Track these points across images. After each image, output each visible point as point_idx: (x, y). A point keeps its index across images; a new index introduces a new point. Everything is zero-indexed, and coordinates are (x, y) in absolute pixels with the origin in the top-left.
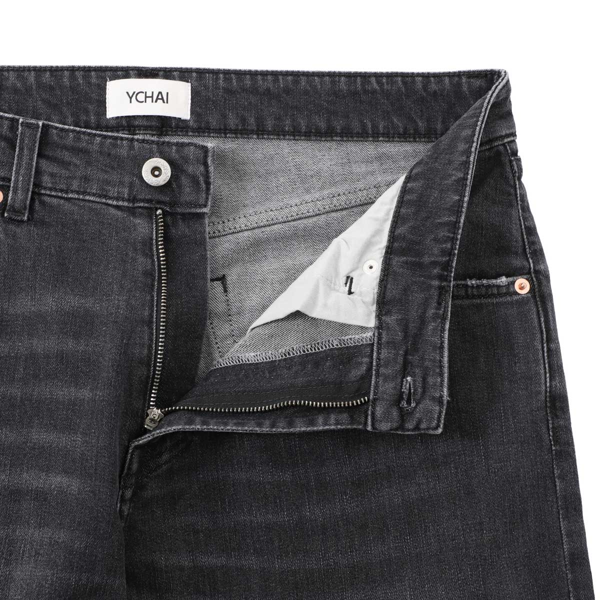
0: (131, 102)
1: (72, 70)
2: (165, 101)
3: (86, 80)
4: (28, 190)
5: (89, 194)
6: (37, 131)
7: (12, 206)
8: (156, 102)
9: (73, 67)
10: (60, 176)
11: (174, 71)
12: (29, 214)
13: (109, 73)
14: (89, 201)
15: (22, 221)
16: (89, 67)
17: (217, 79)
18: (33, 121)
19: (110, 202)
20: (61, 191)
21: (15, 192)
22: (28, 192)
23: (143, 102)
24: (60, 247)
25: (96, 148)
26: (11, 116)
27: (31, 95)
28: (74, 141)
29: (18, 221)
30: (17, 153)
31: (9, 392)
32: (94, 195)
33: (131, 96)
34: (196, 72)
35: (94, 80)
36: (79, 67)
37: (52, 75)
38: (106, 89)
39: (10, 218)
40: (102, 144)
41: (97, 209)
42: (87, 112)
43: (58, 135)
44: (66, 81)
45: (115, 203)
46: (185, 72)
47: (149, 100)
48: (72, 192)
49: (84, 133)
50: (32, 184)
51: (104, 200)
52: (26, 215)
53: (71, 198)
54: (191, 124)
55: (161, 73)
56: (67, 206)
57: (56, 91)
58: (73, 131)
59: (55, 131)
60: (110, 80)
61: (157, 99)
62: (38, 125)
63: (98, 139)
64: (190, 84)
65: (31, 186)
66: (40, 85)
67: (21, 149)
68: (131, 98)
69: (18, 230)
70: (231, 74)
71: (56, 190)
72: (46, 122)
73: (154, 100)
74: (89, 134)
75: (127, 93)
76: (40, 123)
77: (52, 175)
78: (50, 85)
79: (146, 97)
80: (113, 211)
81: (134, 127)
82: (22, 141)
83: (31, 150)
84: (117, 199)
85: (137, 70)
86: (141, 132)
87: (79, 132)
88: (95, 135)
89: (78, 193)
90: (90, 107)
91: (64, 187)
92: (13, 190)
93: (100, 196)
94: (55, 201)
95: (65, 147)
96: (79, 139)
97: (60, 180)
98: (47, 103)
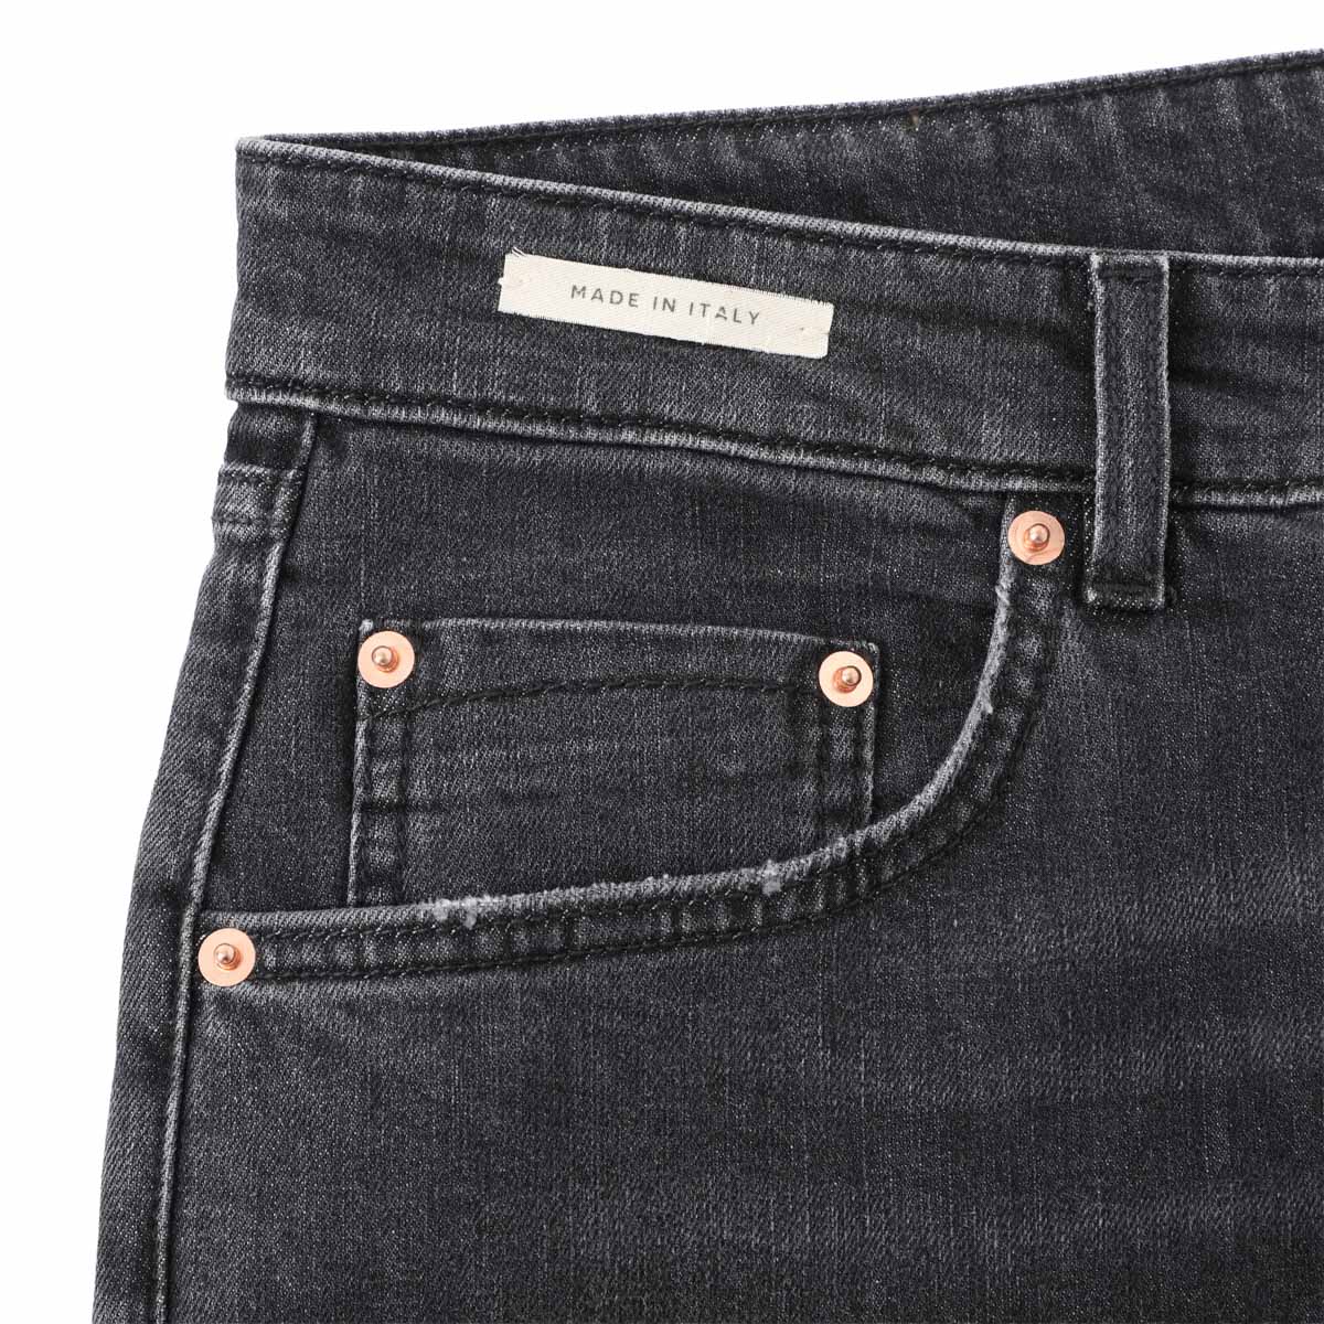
1: (1244, 72)
3: (1297, 101)
4: (1157, 499)
6: (1157, 290)
7: (1107, 565)
9: (1245, 63)
10: (1254, 437)
12: (1167, 584)
15: (1148, 612)
16: (1302, 56)
18: (1136, 257)
20: (1262, 486)
21: (1113, 514)
22: (1157, 507)
24: (1289, 685)
26: (1057, 250)
27: (1110, 179)
28: (1283, 305)
29: (1133, 612)
30: (1099, 376)
31: (1191, 1219)
37: (1175, 101)
39: (1106, 608)
43: (1226, 293)
44: (1229, 112)
48: (1301, 483)
50: (1167, 475)
52: (1161, 588)
53: (1299, 507)
56: (1289, 534)
57: (1195, 152)
58: (1278, 270)
59: (1212, 281)
62: (1157, 267)
65: (1167, 486)
66: (1140, 140)
67: (1113, 360)
69: (1142, 647)
71: (1240, 486)
76: (1163, 261)
77: (1226, 437)
78: (1175, 135)
82: (1112, 327)
83: (1148, 359)
87: (1296, 271)
91: (1267, 471)
92: (1107, 507)
94: (1243, 523)
95: (1254, 333)
96: (1300, 296)
97: (1254, 451)
98: (1173, 196)
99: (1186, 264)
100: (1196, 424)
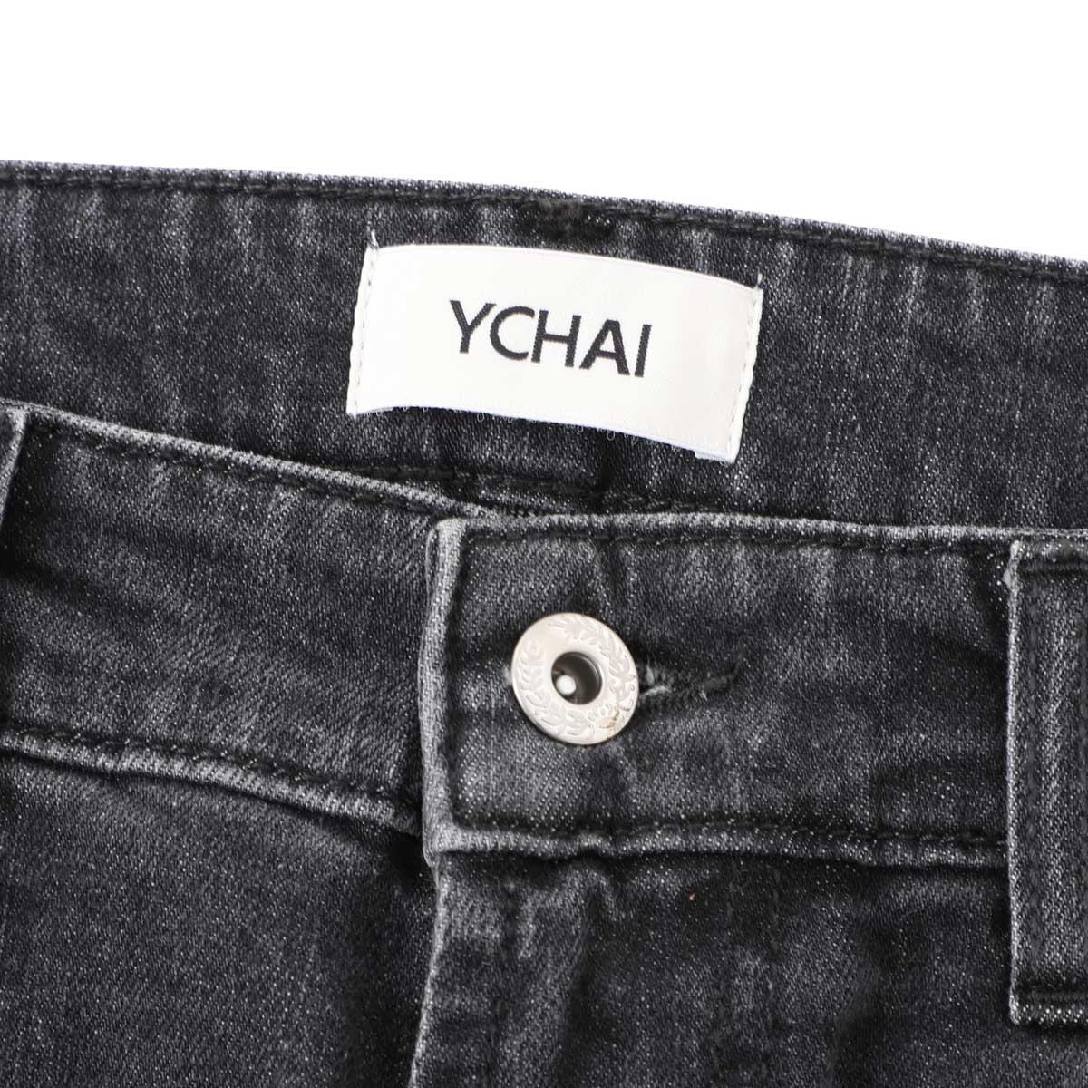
0: (465, 347)
1: (212, 188)
2: (632, 365)
3: (267, 238)
5: (216, 757)
8: (587, 363)
9: (216, 176)
10: (96, 671)
11: (690, 225)
13: (379, 212)
14: (212, 788)
16: (293, 181)
17: (895, 285)
19: (310, 798)
20: (94, 740)
23: (522, 356)
25: (271, 537)
28: (170, 503)
32: (240, 759)
33: (469, 320)
34: (795, 241)
35: (306, 240)
36: (244, 179)
37: (111, 210)
38: (355, 279)
40: (300, 523)
41: (243, 826)
42: (254, 379)
43: (98, 473)
44: (177, 238)
45: (332, 804)
46: (743, 234)
47: (554, 352)
48: (141, 744)
49: (221, 466)
51: (282, 789)
53: (131, 775)
54: (739, 483)
55: (628, 229)
56: (112, 811)
57: (122, 281)
59: (82, 455)
60: (383, 243)
61: (595, 352)
62: (7, 423)
63: (287, 498)
64: (758, 294)
66: (51, 251)
68: (467, 330)
70: (962, 268)
71: (68, 737)
72: (45, 411)
73: (580, 356)
74: (245, 473)
75: (456, 306)
76: (20, 415)
77: (59, 665)
78: (101, 254)
79: (542, 336)
80: (316, 840)
81: (474, 469)
84: (347, 787)
85: (516, 206)
86: (504, 497)
87: (198, 462)
88: (273, 477)
89: (166, 748)
90: (272, 357)
91: (103, 720)
93: (267, 768)
94: (57, 787)
95: (128, 533)
96: (195, 493)
97: (91, 690)
98: (79, 335)
99: (55, 427)
100: (23, 641)
